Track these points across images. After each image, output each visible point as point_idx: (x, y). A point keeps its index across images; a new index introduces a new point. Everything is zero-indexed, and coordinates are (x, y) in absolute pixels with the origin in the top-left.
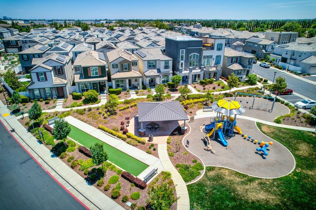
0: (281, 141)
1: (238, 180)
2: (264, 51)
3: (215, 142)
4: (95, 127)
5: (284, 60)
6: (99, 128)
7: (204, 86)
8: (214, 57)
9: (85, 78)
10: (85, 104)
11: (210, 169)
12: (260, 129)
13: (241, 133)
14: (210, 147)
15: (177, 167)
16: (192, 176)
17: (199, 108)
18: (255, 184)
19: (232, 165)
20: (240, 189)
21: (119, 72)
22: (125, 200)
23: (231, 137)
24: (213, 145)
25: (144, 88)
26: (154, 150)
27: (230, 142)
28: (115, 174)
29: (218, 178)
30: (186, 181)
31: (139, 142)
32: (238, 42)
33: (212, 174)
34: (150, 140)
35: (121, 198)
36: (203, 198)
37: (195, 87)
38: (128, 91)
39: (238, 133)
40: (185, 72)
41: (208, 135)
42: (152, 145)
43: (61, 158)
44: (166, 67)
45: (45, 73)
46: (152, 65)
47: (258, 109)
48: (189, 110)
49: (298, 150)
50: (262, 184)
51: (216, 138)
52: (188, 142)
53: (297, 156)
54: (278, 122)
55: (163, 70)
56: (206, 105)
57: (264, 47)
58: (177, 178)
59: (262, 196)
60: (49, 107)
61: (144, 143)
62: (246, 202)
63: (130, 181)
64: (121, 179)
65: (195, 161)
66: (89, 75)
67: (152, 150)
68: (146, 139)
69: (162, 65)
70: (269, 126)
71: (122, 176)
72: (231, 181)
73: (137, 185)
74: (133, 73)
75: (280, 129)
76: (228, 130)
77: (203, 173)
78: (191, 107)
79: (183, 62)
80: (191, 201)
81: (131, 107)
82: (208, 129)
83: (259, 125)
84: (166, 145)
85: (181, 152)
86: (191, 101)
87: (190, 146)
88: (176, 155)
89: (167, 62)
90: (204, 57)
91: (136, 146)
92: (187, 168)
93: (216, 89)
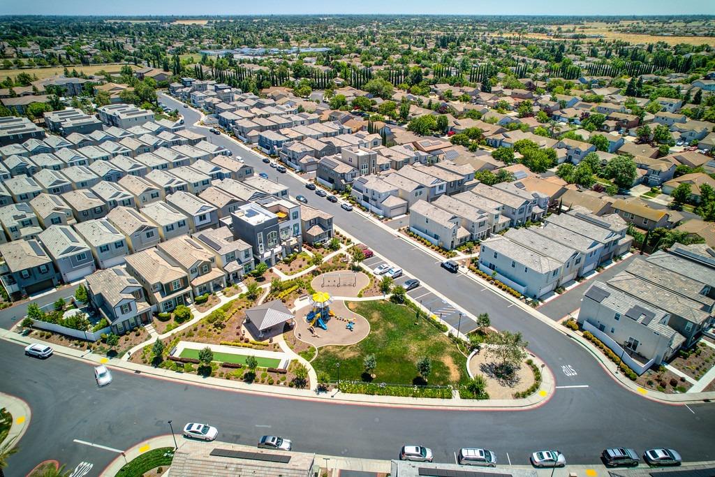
0: (362, 314)
1: (338, 350)
2: (343, 181)
3: (318, 328)
4: (216, 344)
5: (366, 199)
6: (221, 344)
7: (289, 266)
8: (292, 227)
9: (168, 295)
10: (181, 323)
11: (320, 349)
12: (348, 306)
13: (334, 315)
14: (315, 333)
15: (299, 354)
16: (311, 356)
17: (295, 298)
18: (348, 349)
19: (333, 342)
20: (340, 355)
21: (198, 276)
22: (278, 383)
23: (328, 321)
24: (317, 331)
25: (229, 285)
26: (278, 348)
27: (328, 325)
28: (262, 372)
29: (327, 352)
30: (308, 361)
31: (264, 345)
32: (307, 157)
33: (322, 351)
34: (271, 341)
35: (275, 383)
36: (321, 366)
37: (281, 269)
38: (214, 294)
39: (332, 316)
40: (267, 255)
41: (312, 324)
42: (275, 345)
43: (213, 376)
44: (247, 256)
45: (129, 304)
46: (231, 257)
47: (345, 285)
48: (288, 303)
49: (371, 318)
50: (351, 348)
51: (317, 325)
52: (300, 335)
53: (370, 323)
54: (360, 296)
55: (243, 260)
56: (300, 292)
57: (343, 176)
58: (302, 361)
59: (352, 354)
60: (144, 339)
61: (267, 346)
62: (344, 360)
63: (275, 372)
64: (268, 373)
65: (309, 347)
66: (171, 290)
67: (276, 348)
68: (267, 341)
69: (243, 255)
70: (354, 302)
71: (268, 371)
72: (334, 352)
73: (281, 373)
74: (216, 273)
75: (361, 303)
76: (324, 316)
77: (317, 352)
78: (288, 300)
79: (262, 244)
80: (315, 370)
81: (233, 314)
82: (310, 320)
83: (347, 303)
84: (284, 341)
85: (298, 344)
86: (286, 292)
87: (302, 337)
88: (295, 347)
89: (247, 251)
90: (282, 230)
91: (263, 349)
92: (306, 353)
93: (303, 267)
